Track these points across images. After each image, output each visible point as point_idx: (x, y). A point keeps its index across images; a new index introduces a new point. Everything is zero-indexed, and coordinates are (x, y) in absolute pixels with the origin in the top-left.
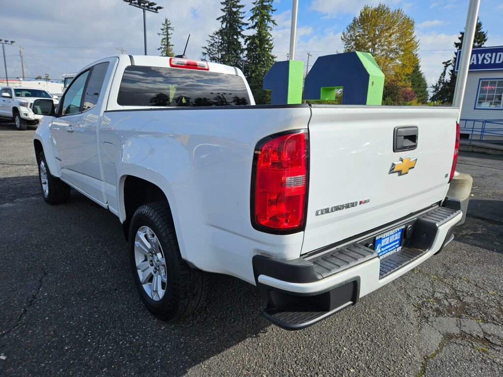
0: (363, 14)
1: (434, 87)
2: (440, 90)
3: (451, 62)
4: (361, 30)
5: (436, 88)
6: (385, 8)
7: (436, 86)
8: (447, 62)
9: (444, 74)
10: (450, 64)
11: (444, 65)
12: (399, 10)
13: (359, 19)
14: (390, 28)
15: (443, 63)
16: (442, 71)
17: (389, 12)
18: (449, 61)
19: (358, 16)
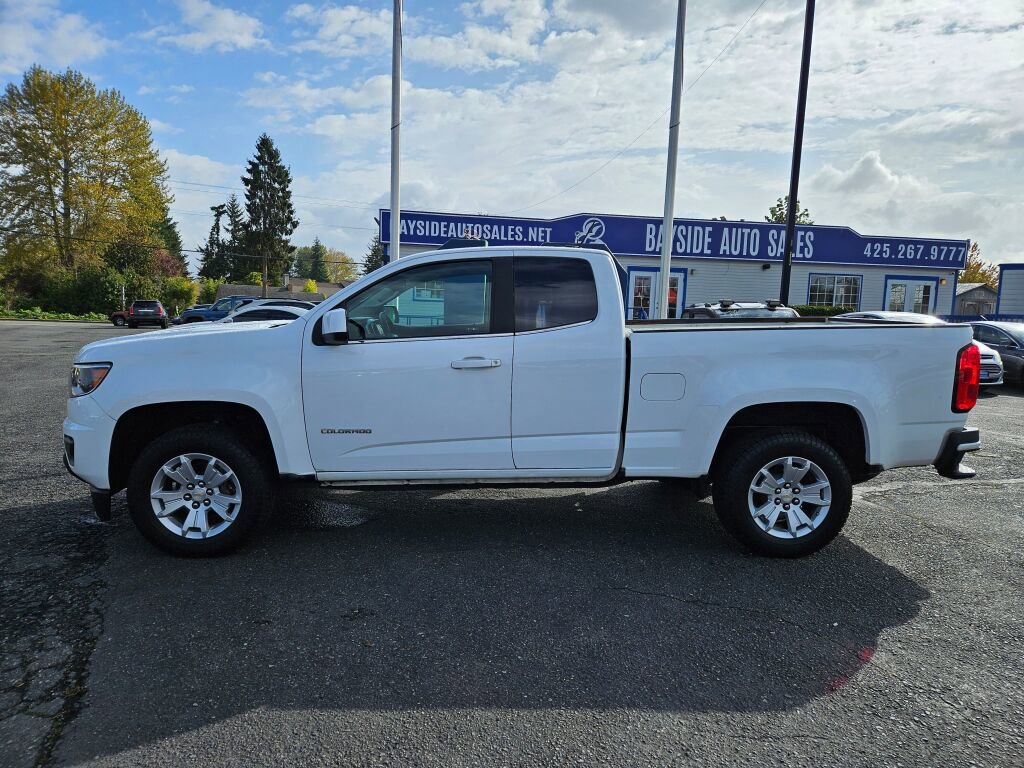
0: (31, 82)
1: (202, 250)
2: (214, 257)
3: (225, 208)
4: (32, 117)
5: (207, 253)
6: (83, 82)
7: (207, 249)
8: (219, 207)
9: (216, 228)
10: (225, 212)
11: (214, 213)
12: (113, 93)
13: (24, 90)
14: (100, 125)
15: (213, 209)
16: (213, 223)
17: (93, 92)
18: (222, 206)
19: (19, 84)
